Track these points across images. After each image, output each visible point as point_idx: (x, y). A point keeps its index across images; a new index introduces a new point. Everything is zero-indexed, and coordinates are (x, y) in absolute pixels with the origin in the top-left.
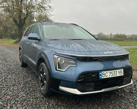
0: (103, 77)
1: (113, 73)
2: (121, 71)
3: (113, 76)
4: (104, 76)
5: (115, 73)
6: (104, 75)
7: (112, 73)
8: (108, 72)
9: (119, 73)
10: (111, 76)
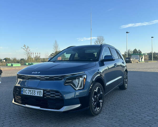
1: (32, 91)
2: (40, 92)
3: (31, 95)
5: (34, 92)
6: (24, 91)
7: (30, 92)
8: (27, 89)
9: (38, 93)
10: (29, 94)
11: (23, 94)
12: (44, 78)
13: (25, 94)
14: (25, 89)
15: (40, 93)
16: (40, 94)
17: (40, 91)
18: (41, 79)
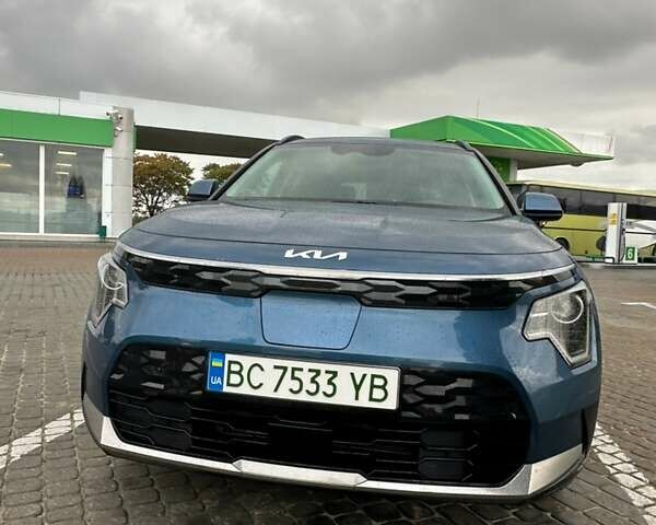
0: (229, 384)
2: (379, 382)
4: (235, 379)
5: (323, 379)
6: (239, 372)
8: (268, 363)
9: (358, 388)
10: (284, 395)
11: (226, 389)
12: (395, 289)
13: (245, 390)
14: (247, 361)
15: (373, 386)
16: (378, 394)
17: (373, 376)
18: (375, 295)
